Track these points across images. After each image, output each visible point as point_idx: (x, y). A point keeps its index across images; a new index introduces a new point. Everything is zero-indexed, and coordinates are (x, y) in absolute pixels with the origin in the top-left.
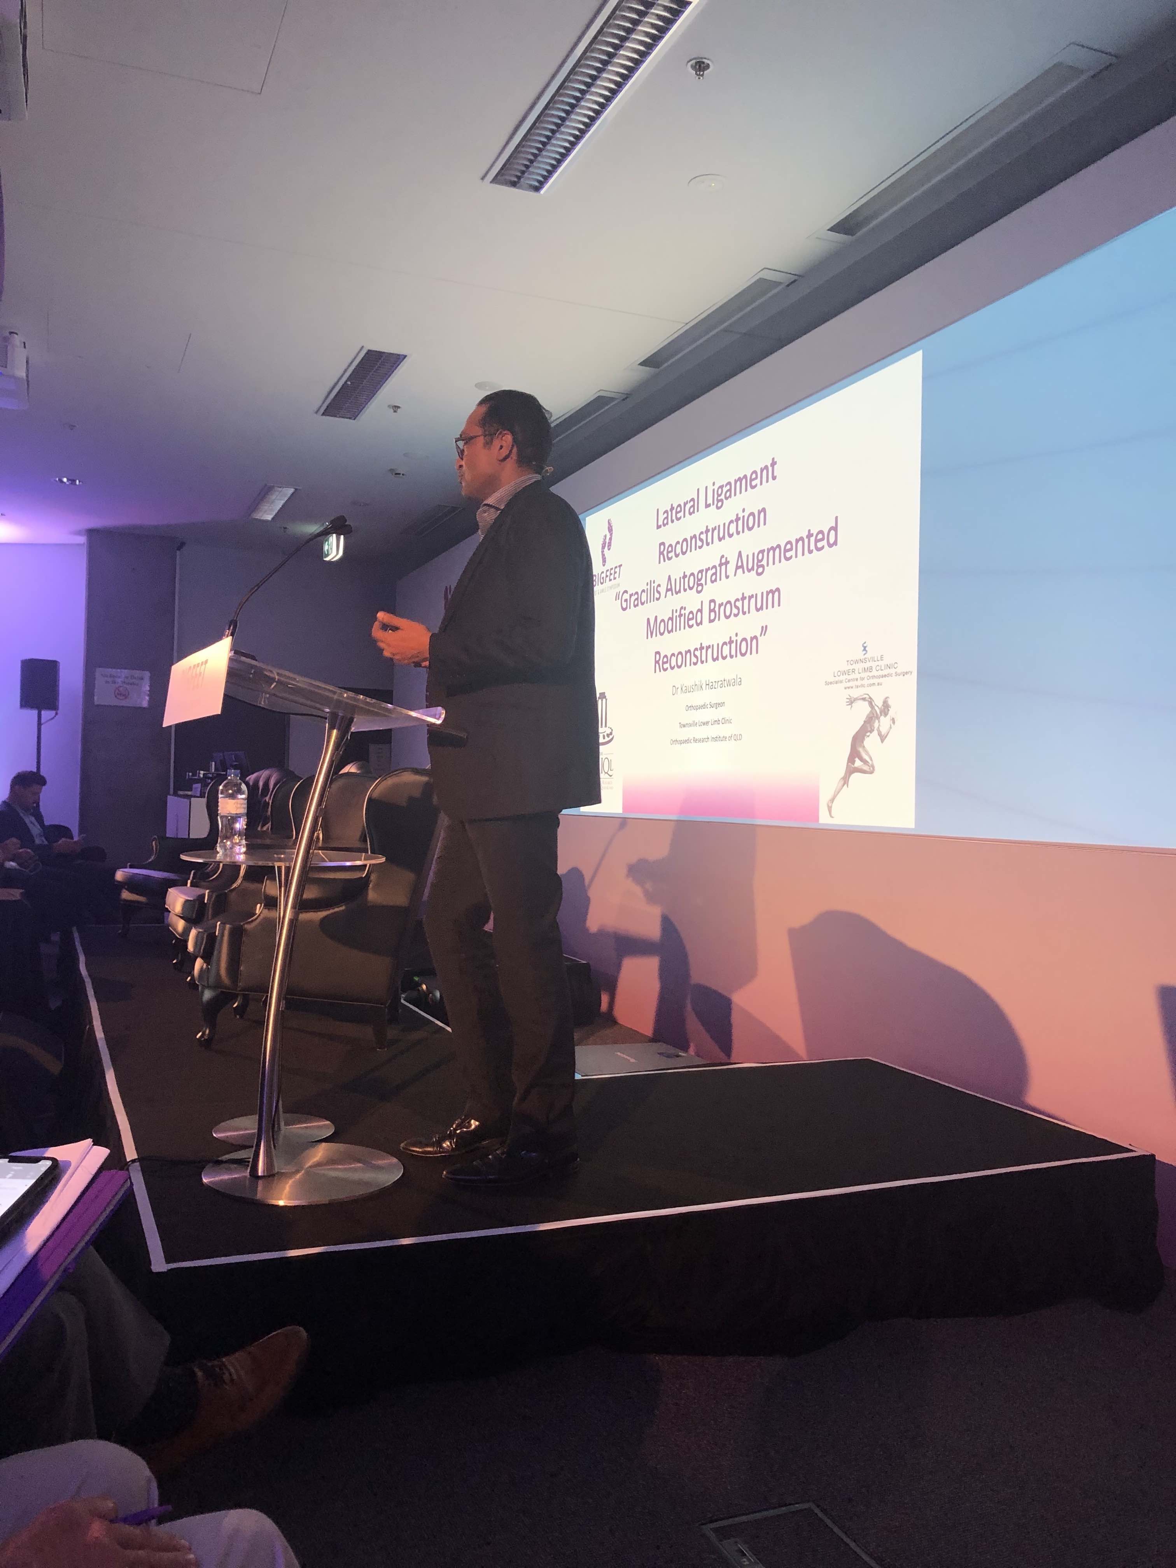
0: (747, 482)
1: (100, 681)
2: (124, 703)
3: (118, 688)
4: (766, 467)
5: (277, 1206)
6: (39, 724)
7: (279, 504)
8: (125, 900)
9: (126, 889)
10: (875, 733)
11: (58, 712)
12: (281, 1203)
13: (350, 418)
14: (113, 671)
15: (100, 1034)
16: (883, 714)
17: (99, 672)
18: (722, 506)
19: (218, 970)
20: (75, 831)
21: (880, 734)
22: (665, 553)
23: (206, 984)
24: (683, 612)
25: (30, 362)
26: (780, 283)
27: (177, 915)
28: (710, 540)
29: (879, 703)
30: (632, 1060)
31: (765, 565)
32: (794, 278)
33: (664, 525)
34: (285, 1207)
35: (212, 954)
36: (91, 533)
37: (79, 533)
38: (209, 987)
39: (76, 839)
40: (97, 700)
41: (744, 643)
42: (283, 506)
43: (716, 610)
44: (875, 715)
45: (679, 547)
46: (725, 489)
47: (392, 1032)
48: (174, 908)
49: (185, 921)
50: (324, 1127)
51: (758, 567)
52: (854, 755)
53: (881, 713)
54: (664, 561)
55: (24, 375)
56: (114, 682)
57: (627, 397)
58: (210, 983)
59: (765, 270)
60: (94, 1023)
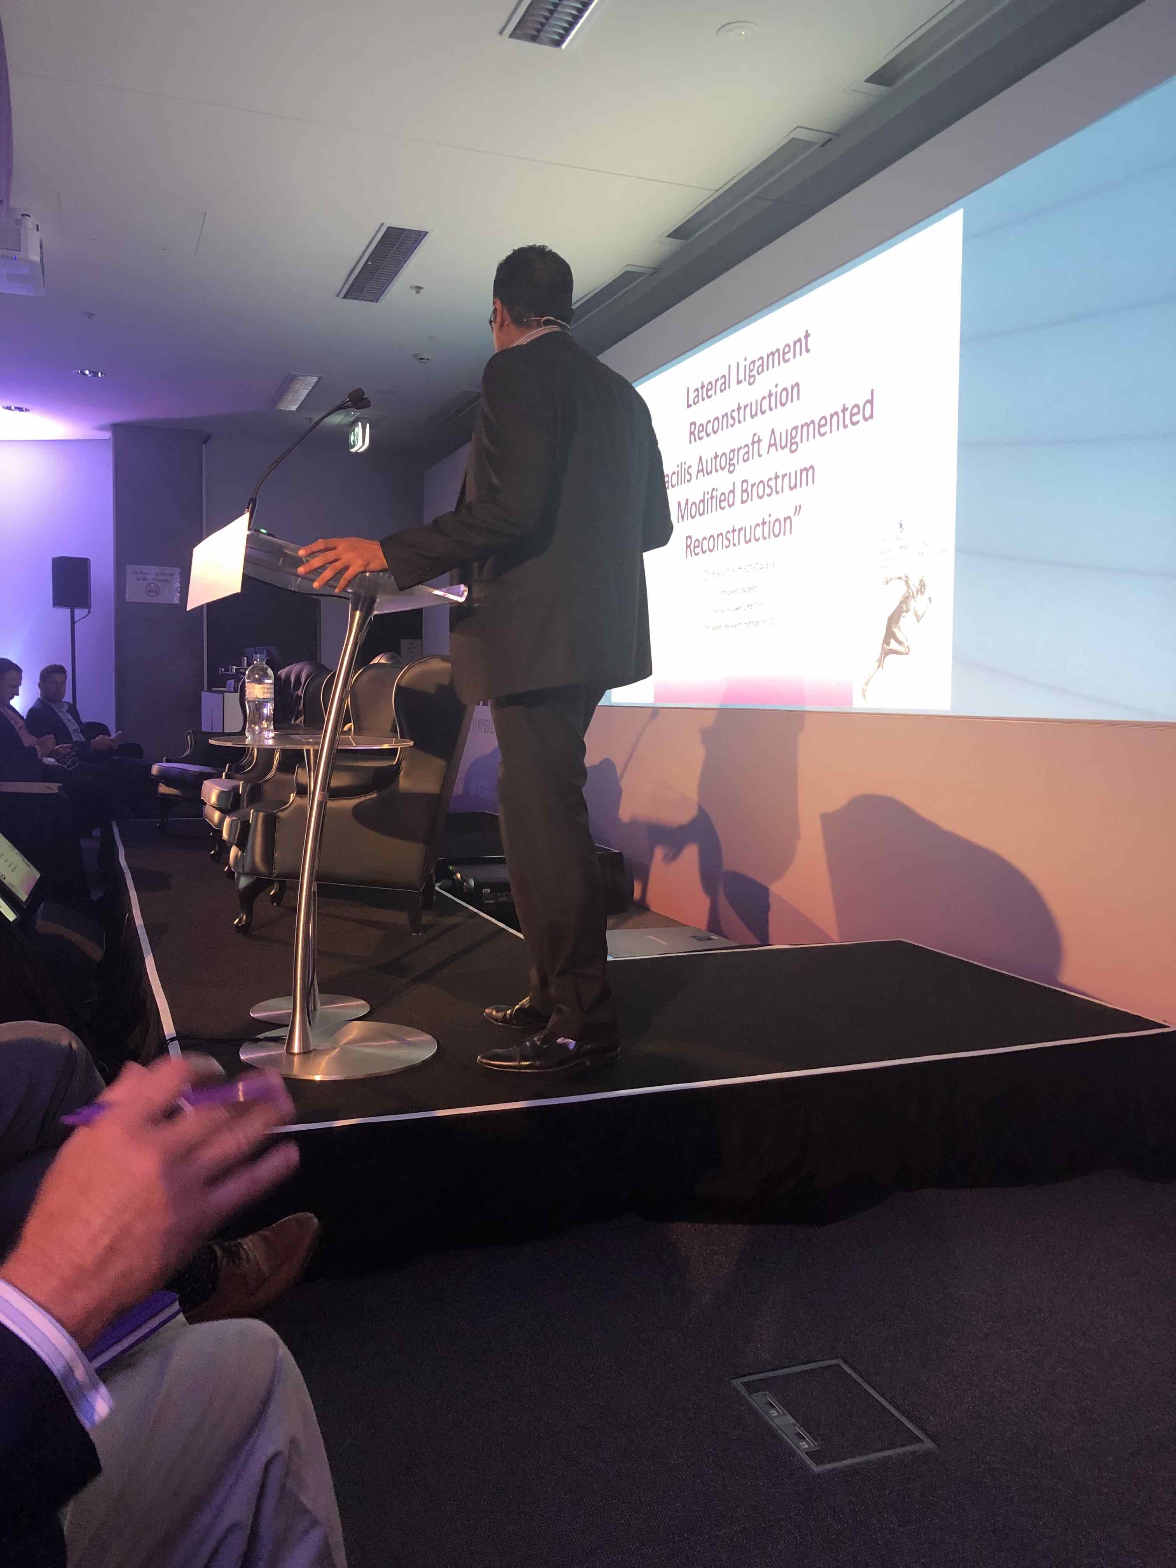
0: (780, 355)
1: (130, 578)
2: (155, 600)
3: (148, 585)
4: (800, 340)
5: (313, 1081)
6: (73, 622)
7: (304, 393)
8: (163, 794)
9: (162, 783)
10: (911, 613)
11: (91, 610)
12: (318, 1078)
13: (372, 301)
14: (143, 568)
15: (139, 921)
16: (919, 593)
17: (129, 568)
18: (753, 382)
19: (253, 857)
20: (112, 727)
21: (916, 616)
22: (696, 432)
23: (241, 871)
24: (715, 493)
25: (44, 246)
26: (816, 143)
27: (214, 807)
28: (742, 418)
29: (915, 584)
30: (664, 943)
31: (799, 442)
32: (828, 137)
33: (695, 404)
34: (321, 1082)
35: (247, 841)
36: (116, 428)
37: (102, 428)
38: (245, 874)
39: (113, 736)
40: (130, 597)
41: (777, 524)
42: (308, 395)
43: (747, 490)
44: (911, 595)
45: (710, 425)
46: (758, 364)
47: (426, 919)
48: (210, 798)
49: (220, 811)
50: (360, 1007)
51: (792, 444)
52: (890, 635)
53: (917, 592)
54: (695, 441)
55: (38, 259)
56: (144, 579)
57: (655, 271)
58: (245, 871)
59: (798, 129)
60: (134, 911)
